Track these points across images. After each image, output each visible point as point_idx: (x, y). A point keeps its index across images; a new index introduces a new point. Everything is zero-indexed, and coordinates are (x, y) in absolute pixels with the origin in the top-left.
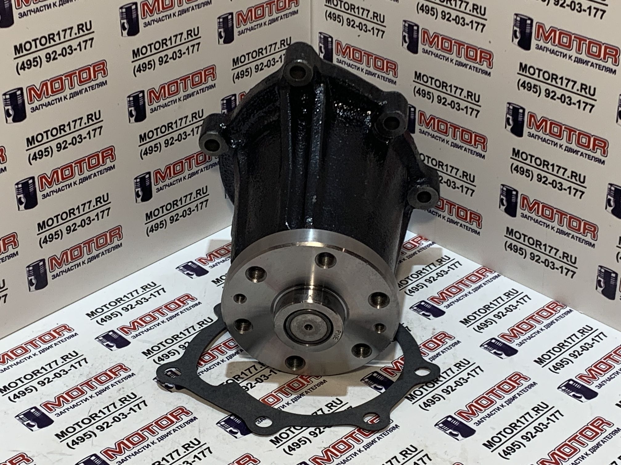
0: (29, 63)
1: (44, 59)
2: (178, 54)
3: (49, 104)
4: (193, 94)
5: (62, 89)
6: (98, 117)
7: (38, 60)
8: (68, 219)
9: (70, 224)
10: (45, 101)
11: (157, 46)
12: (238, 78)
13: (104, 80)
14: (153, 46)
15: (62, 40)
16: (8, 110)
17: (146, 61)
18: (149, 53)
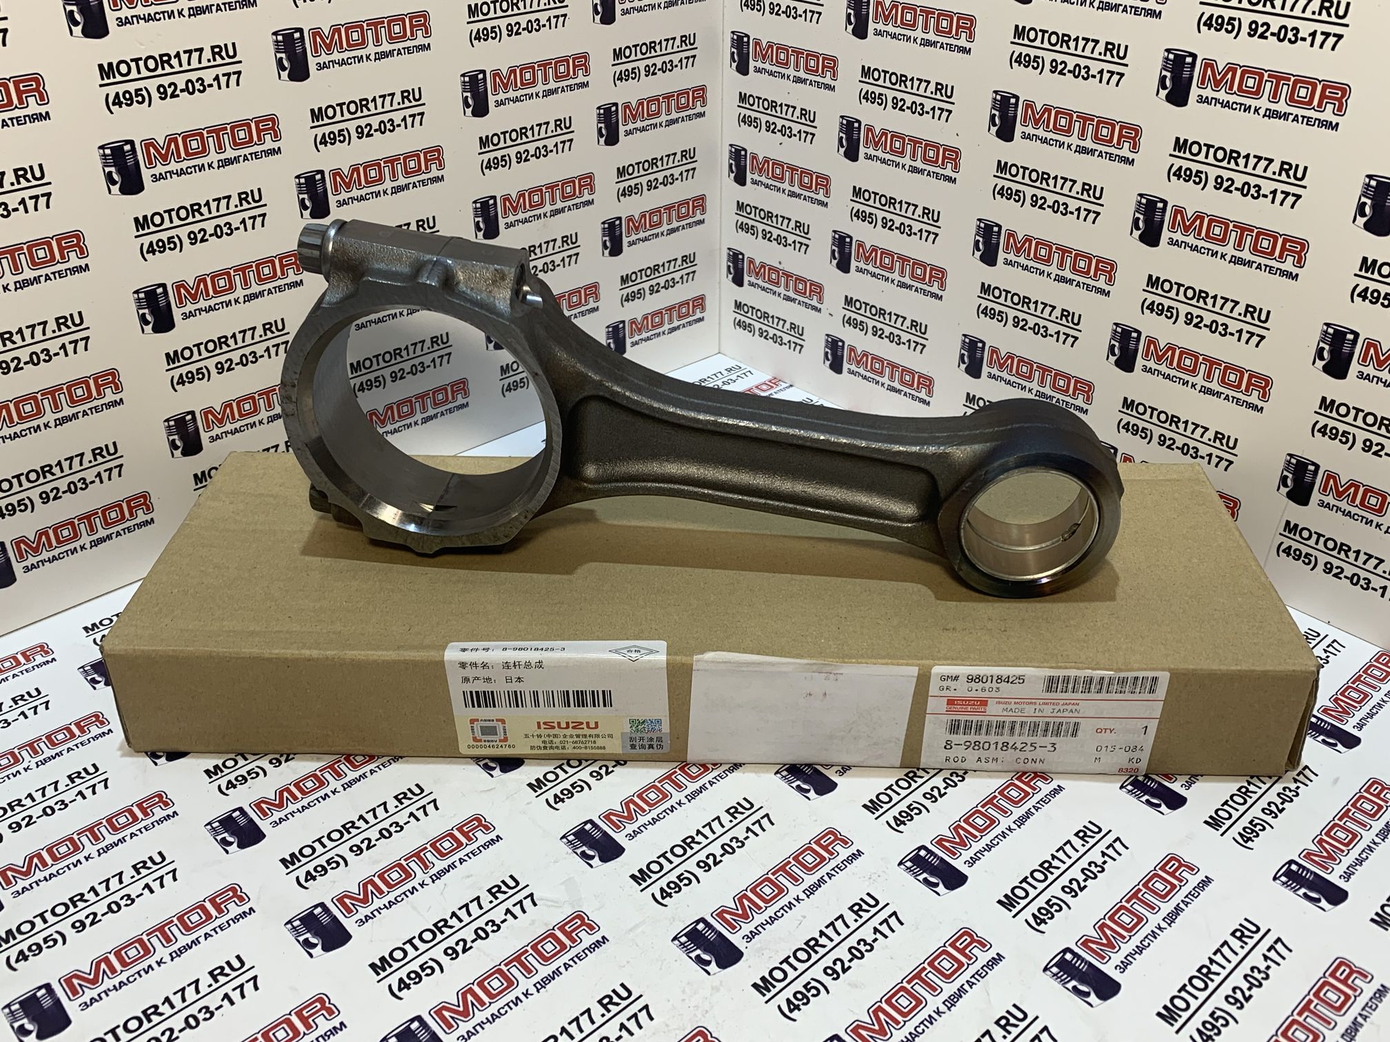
0: (332, 136)
1: (354, 135)
2: (543, 152)
3: (362, 198)
4: (563, 210)
5: (380, 180)
6: (431, 225)
7: (345, 133)
8: (393, 361)
9: (396, 368)
10: (355, 193)
11: (514, 135)
12: (624, 195)
13: (439, 174)
14: (507, 135)
15: (380, 110)
16: (303, 199)
17: (499, 154)
18: (502, 145)
